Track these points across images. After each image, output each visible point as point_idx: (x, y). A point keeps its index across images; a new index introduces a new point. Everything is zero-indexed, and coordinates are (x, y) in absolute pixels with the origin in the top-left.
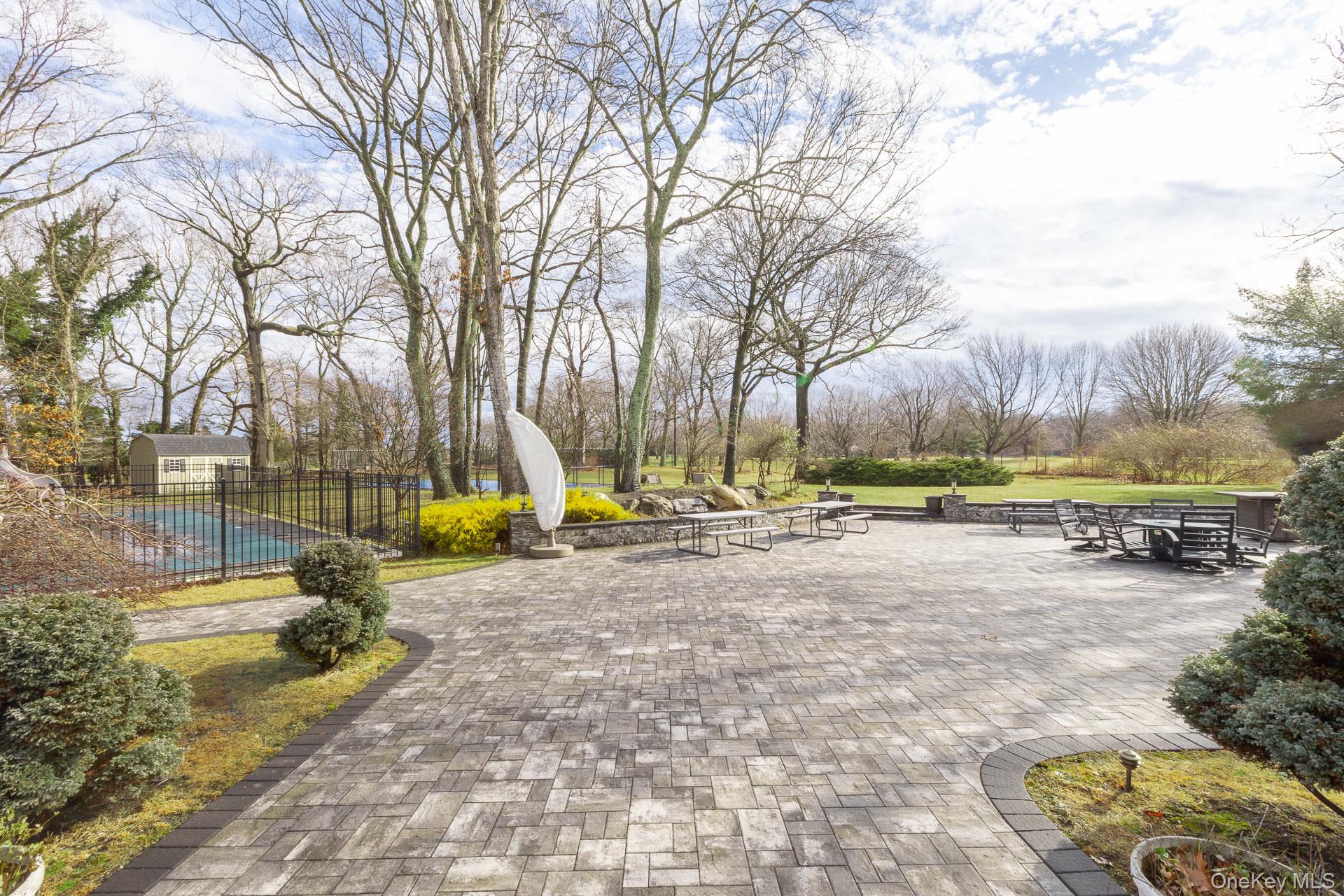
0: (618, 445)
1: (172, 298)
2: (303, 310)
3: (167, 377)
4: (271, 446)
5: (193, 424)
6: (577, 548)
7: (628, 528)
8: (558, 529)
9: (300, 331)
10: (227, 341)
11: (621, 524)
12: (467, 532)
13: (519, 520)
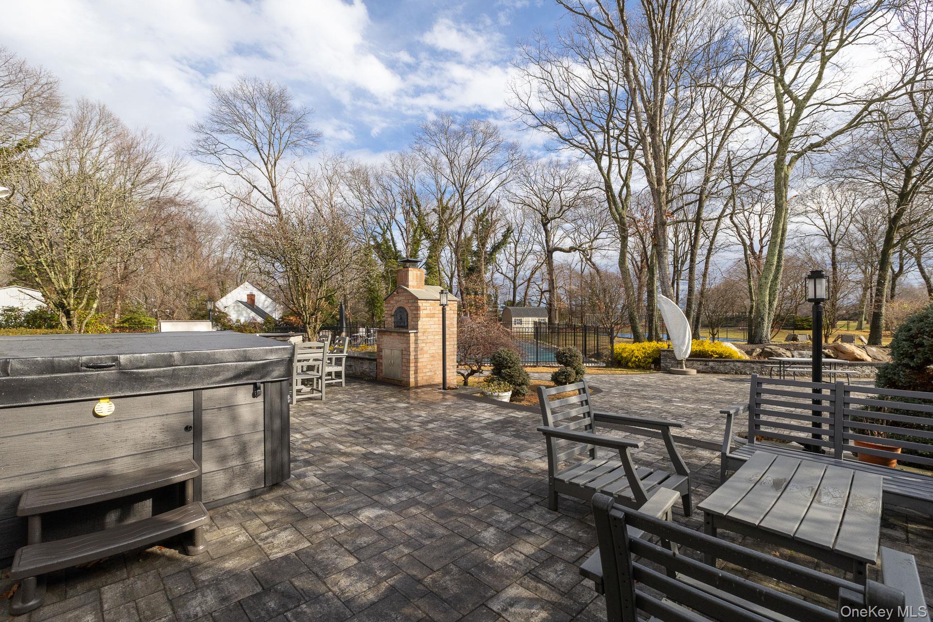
0: (751, 312)
1: (517, 239)
2: (572, 236)
3: (515, 278)
4: (557, 312)
5: (525, 301)
6: (698, 372)
7: (738, 364)
8: (687, 360)
9: (572, 249)
10: (539, 257)
11: (733, 361)
12: (637, 357)
13: (665, 353)
